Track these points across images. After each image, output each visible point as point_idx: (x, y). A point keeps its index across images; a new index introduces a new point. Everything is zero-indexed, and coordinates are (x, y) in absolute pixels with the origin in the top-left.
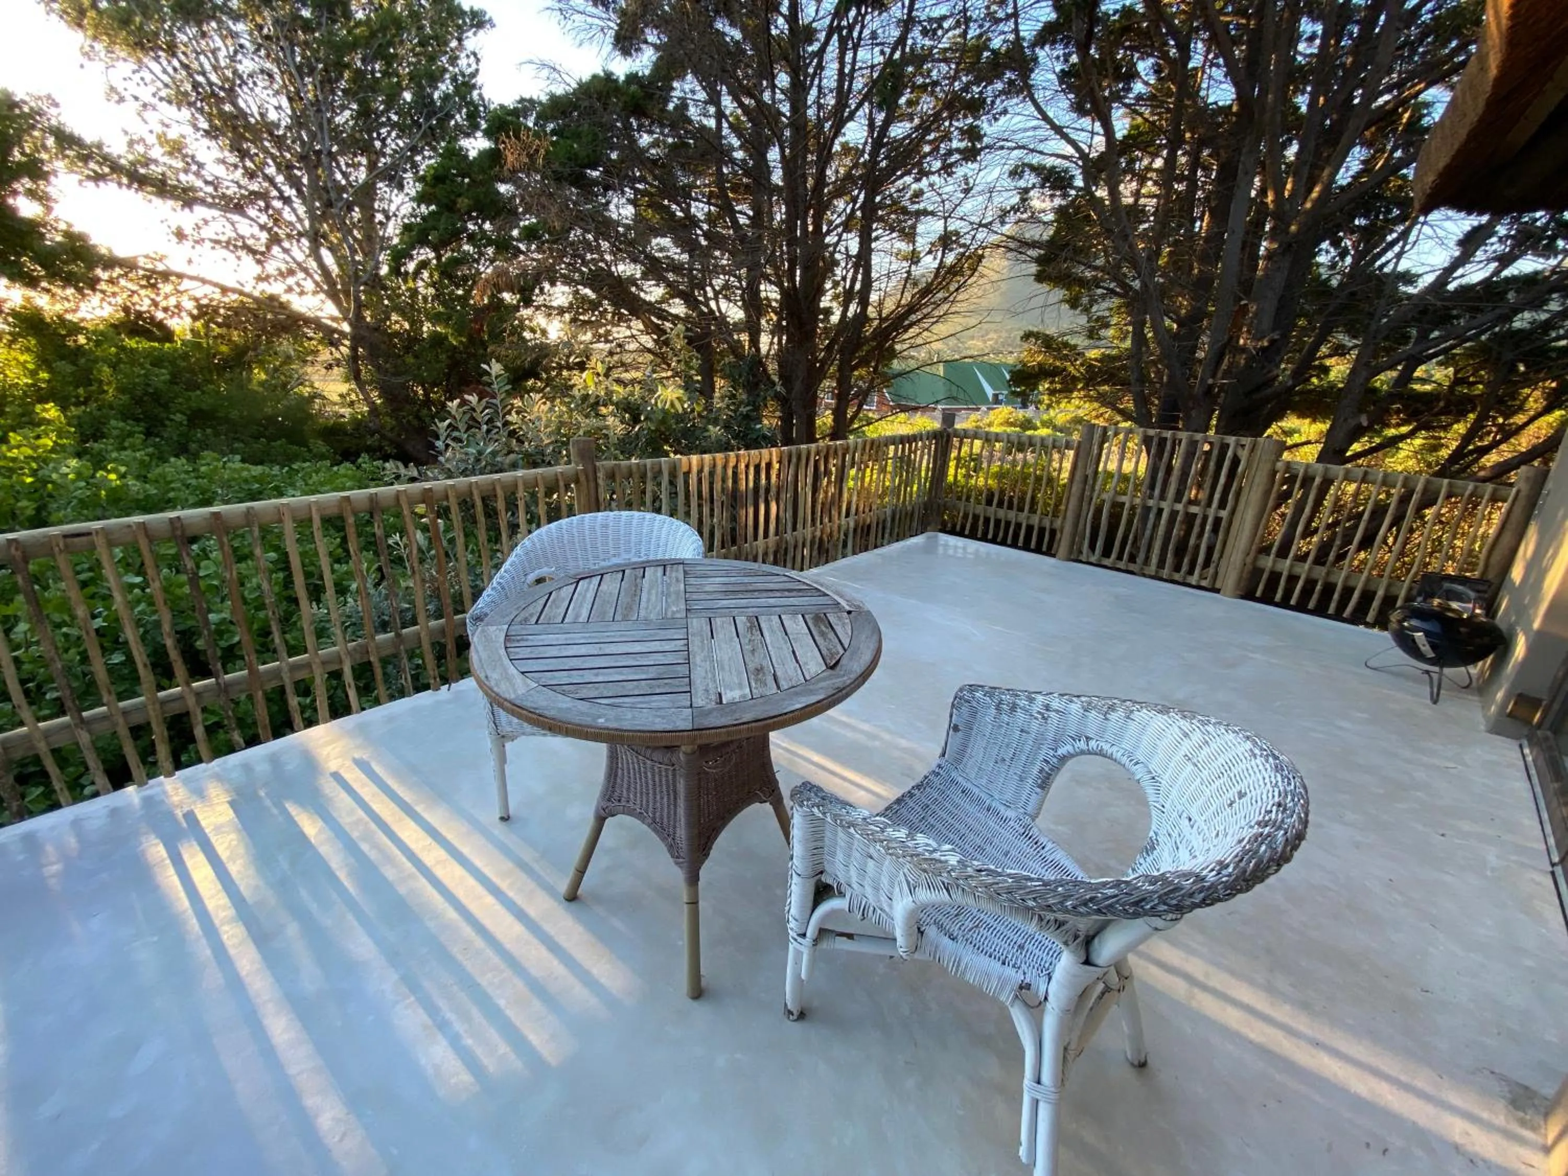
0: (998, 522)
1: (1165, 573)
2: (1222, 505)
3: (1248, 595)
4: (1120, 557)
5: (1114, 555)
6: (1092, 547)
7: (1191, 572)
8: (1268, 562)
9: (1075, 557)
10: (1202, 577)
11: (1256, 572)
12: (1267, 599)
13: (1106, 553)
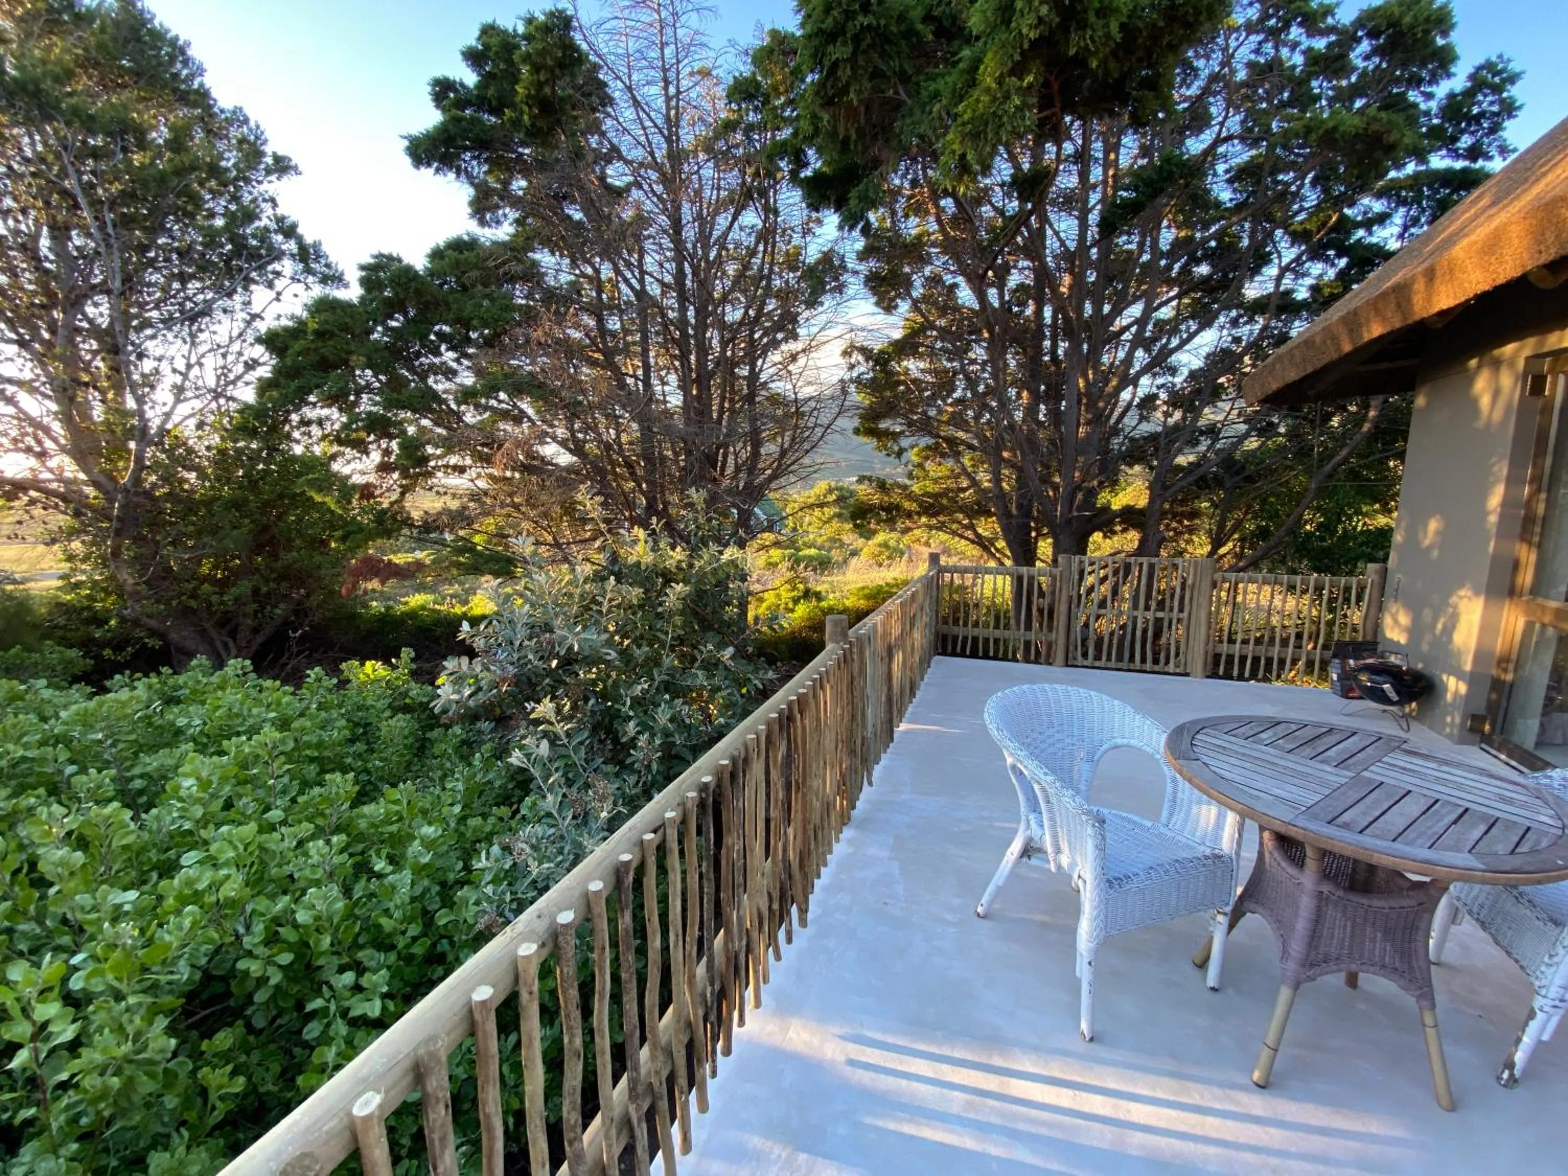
0: (996, 641)
1: (1149, 665)
2: (1181, 610)
3: (1214, 675)
4: (1109, 659)
5: (1104, 658)
6: (1085, 655)
7: (1167, 662)
8: (1224, 648)
9: (1068, 663)
10: (1177, 666)
11: (1217, 657)
12: (1228, 676)
13: (1098, 657)
